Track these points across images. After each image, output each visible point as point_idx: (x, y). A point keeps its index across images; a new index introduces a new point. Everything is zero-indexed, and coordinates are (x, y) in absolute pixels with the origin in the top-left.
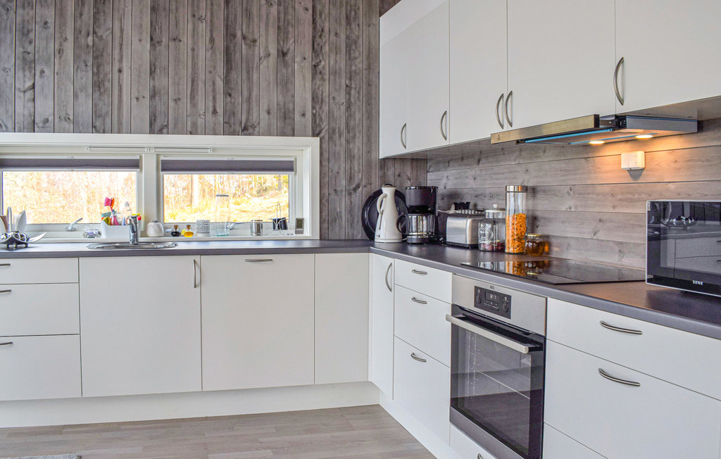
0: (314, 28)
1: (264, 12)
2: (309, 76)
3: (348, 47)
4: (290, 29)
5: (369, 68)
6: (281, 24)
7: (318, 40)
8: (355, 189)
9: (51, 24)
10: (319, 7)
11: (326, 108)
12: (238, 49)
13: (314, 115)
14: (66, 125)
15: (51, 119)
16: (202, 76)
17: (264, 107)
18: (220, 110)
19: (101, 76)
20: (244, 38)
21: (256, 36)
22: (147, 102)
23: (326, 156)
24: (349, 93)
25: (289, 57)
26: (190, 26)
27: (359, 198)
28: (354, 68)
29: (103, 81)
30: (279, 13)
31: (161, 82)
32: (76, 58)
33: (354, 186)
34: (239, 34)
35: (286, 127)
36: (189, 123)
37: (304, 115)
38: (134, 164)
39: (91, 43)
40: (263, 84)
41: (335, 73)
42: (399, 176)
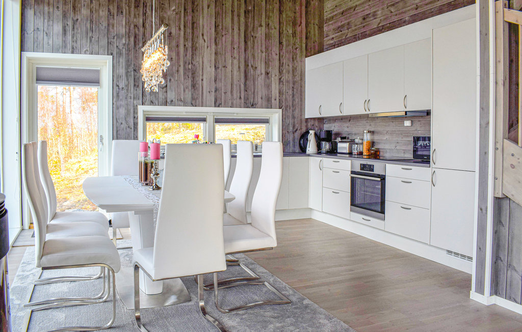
0: (280, 63)
1: (260, 56)
2: (278, 83)
3: (293, 71)
4: (270, 63)
5: (301, 80)
6: (267, 60)
7: (281, 68)
8: (296, 131)
9: (174, 59)
10: (281, 54)
11: (284, 97)
12: (249, 71)
13: (280, 100)
14: (180, 103)
15: (174, 100)
16: (235, 82)
17: (260, 96)
18: (242, 97)
19: (195, 82)
20: (252, 66)
21: (257, 66)
22: (213, 93)
23: (284, 116)
24: (293, 90)
25: (270, 74)
26: (230, 61)
27: (298, 135)
28: (295, 80)
29: (195, 84)
30: (266, 56)
31: (219, 85)
32: (185, 74)
33: (295, 130)
34: (250, 65)
35: (269, 105)
36: (230, 103)
37: (275, 100)
38: (204, 120)
39: (190, 68)
40: (260, 87)
41: (288, 82)
42: (313, 125)
